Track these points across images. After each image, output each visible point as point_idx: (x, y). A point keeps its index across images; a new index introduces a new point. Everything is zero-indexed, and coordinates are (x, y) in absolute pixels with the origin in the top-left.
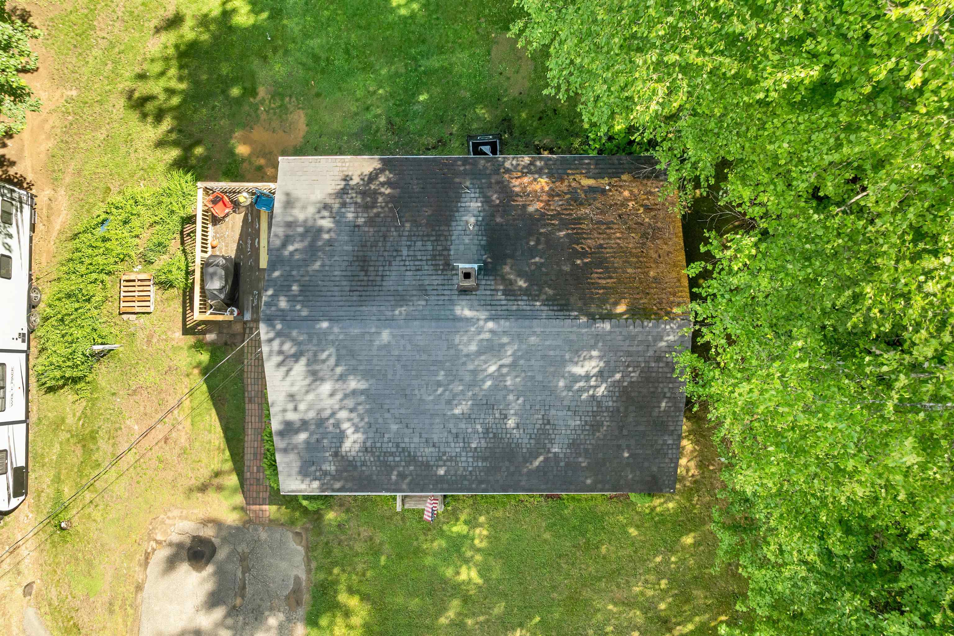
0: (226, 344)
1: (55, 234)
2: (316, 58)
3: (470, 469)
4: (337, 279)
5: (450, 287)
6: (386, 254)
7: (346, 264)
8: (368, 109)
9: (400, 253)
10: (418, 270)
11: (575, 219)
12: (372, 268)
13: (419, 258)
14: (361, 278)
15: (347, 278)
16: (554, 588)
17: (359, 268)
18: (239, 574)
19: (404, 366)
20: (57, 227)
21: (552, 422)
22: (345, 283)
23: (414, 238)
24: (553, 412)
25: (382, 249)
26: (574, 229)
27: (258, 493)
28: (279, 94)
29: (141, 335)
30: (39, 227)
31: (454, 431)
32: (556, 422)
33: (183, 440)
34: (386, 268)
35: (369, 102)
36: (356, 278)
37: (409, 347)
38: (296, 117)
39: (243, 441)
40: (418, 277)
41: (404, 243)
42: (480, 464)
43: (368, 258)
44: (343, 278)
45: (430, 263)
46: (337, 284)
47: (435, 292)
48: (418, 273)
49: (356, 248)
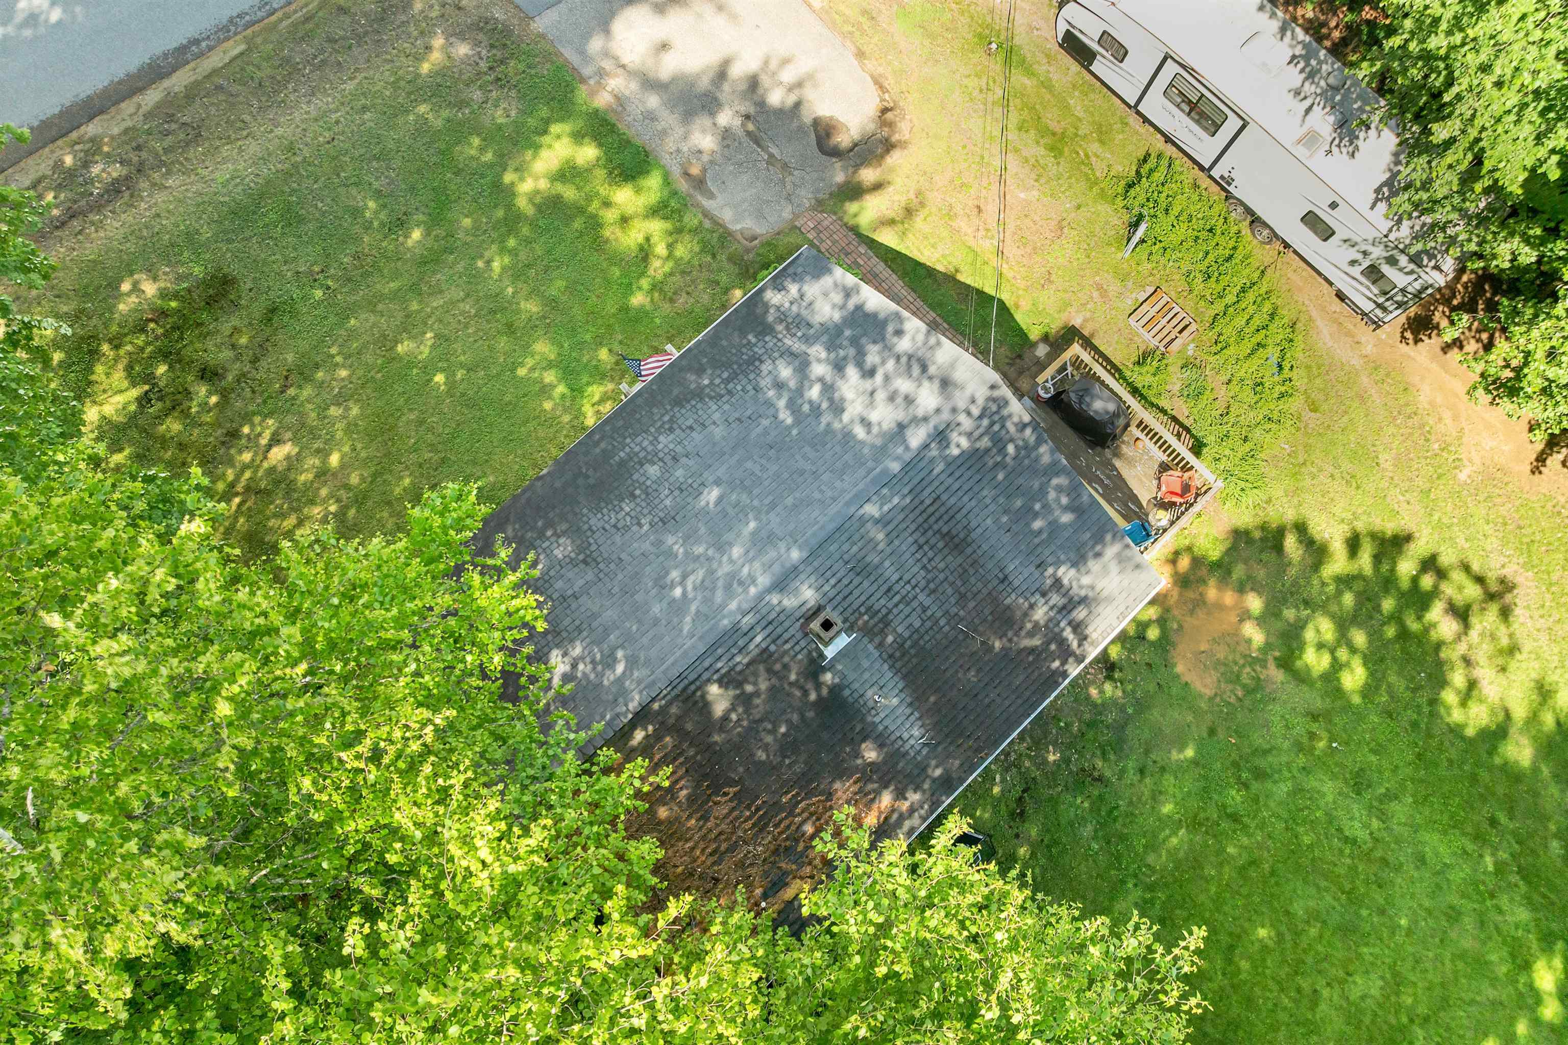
0: (1020, 357)
1: (1314, 314)
2: (1260, 775)
3: (628, 440)
4: (966, 499)
5: (835, 602)
6: (942, 576)
7: (973, 524)
8: (1142, 771)
9: (927, 591)
10: (889, 590)
11: (766, 825)
12: (941, 545)
13: (901, 606)
14: (941, 523)
15: (955, 509)
16: (421, 422)
17: (954, 532)
18: (774, 150)
19: (802, 473)
20: (1319, 323)
21: (582, 566)
22: (953, 501)
23: (928, 624)
24: (590, 576)
25: (951, 579)
26: (758, 809)
28: (1254, 690)
29: (1114, 287)
30: (1337, 305)
31: (684, 460)
32: (576, 570)
33: (961, 224)
34: (925, 560)
35: (1147, 780)
36: (946, 518)
37: (817, 495)
38: (1208, 681)
39: (902, 278)
40: (880, 581)
41: (934, 608)
42: (622, 454)
43: (955, 553)
44: (960, 504)
45: (884, 611)
46: (960, 493)
47: (845, 581)
48: (885, 587)
49: (980, 552)
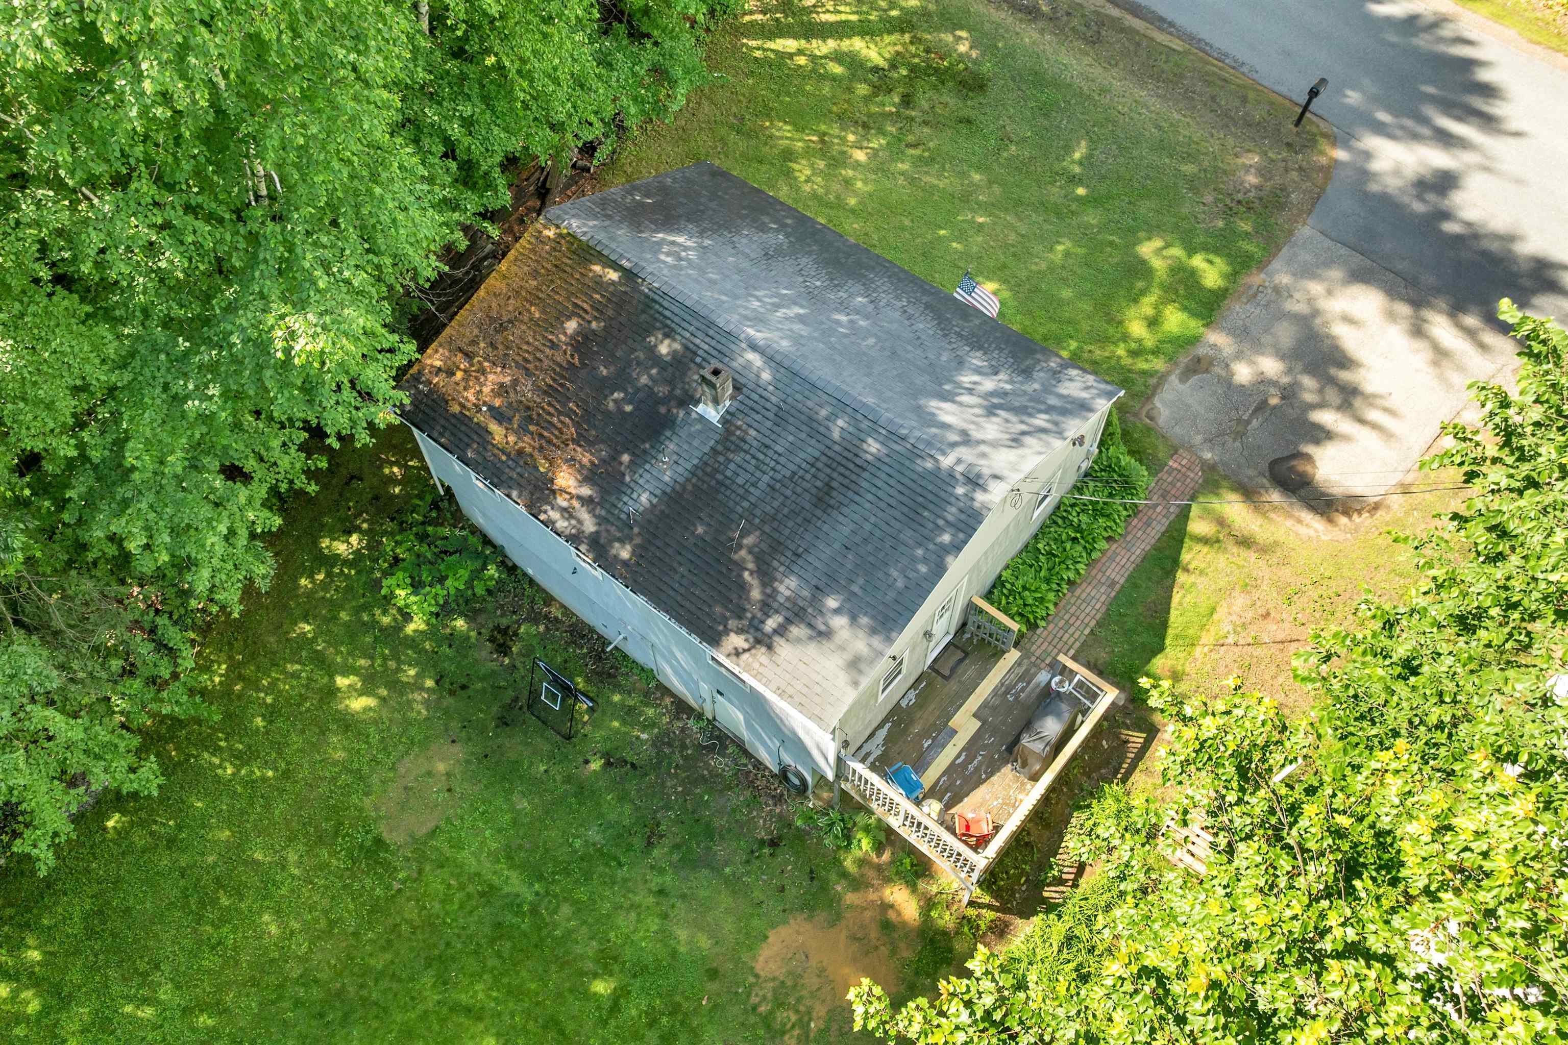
3: (885, 280)
4: (869, 497)
5: (747, 401)
6: (788, 493)
7: (845, 510)
8: (661, 892)
9: (772, 483)
10: (767, 447)
11: (550, 395)
12: (819, 484)
13: (753, 462)
14: (841, 479)
15: (856, 488)
17: (834, 494)
19: (869, 368)
22: (864, 484)
23: (741, 491)
24: (753, 256)
25: (788, 502)
26: (562, 385)
32: (759, 250)
33: (1240, 601)
34: (801, 473)
35: (651, 900)
36: (846, 482)
40: (773, 437)
41: (757, 493)
43: (814, 500)
44: (862, 491)
45: (746, 447)
46: (874, 490)
47: (768, 405)
48: (767, 441)
49: (819, 524)
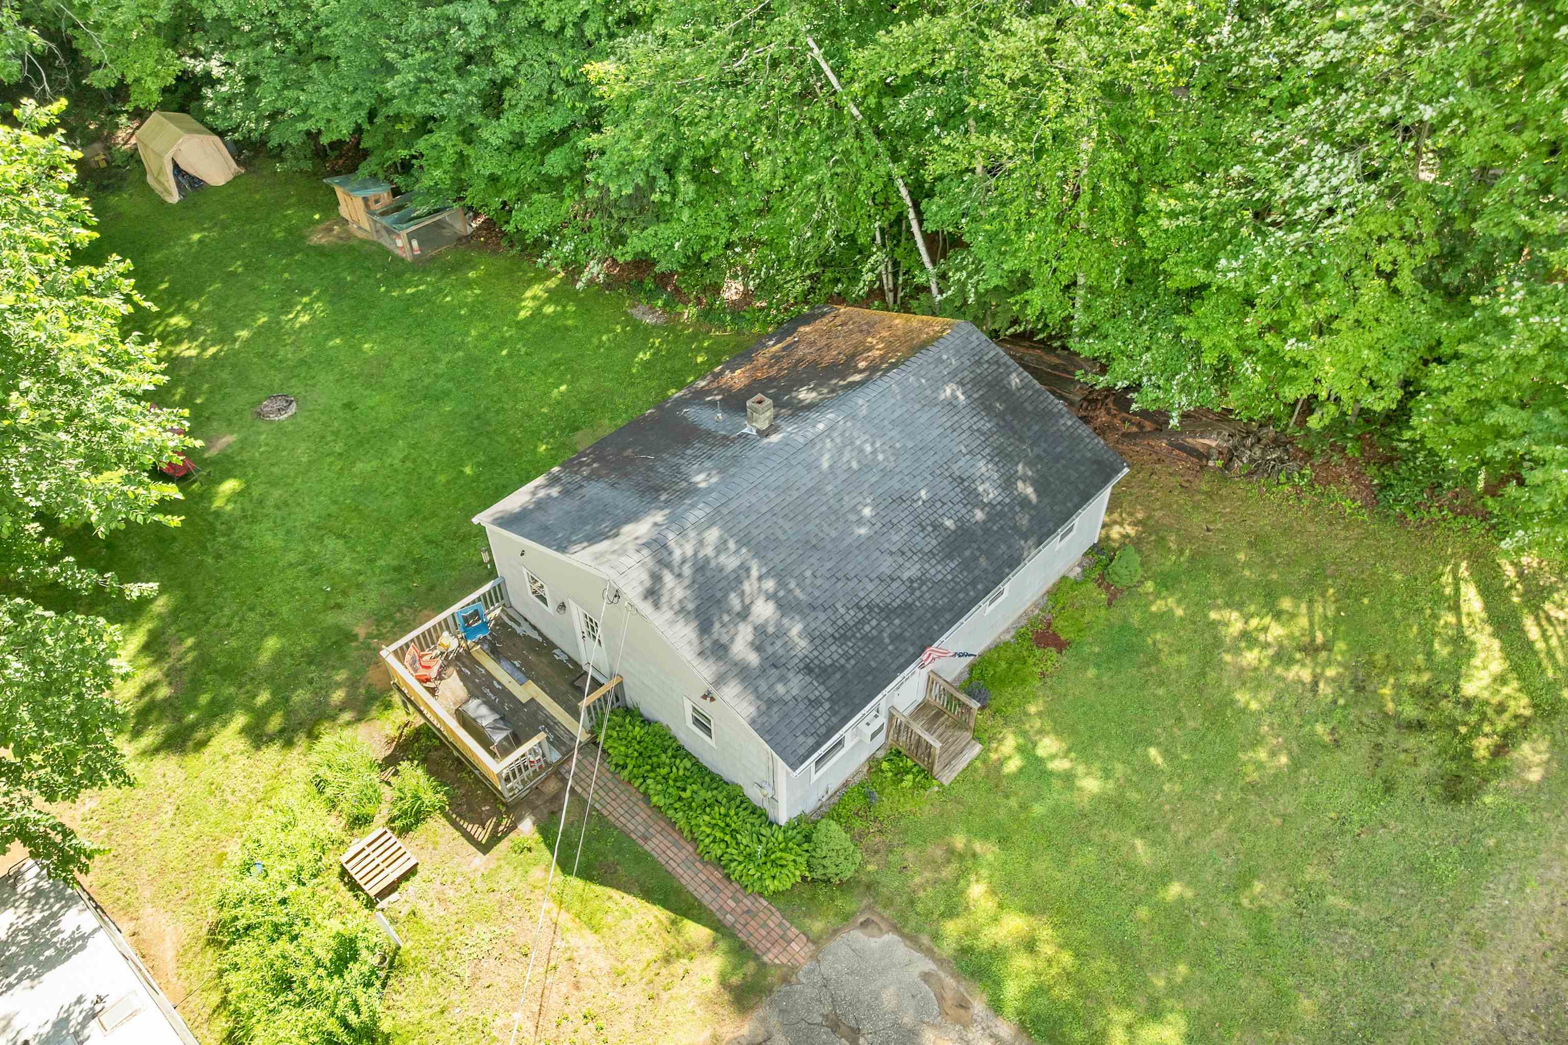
0: (553, 813)
5: (753, 441)
6: (666, 474)
7: (637, 500)
9: (678, 465)
10: (711, 457)
11: (797, 362)
12: (666, 485)
13: (700, 454)
19: (785, 517)
21: (963, 476)
23: (679, 453)
24: (954, 467)
25: (658, 474)
26: (804, 364)
27: (765, 925)
29: (425, 905)
31: (894, 549)
34: (679, 476)
40: (717, 458)
41: (674, 460)
42: (952, 565)
43: (652, 486)
45: (714, 449)
47: (746, 451)
49: (633, 490)
